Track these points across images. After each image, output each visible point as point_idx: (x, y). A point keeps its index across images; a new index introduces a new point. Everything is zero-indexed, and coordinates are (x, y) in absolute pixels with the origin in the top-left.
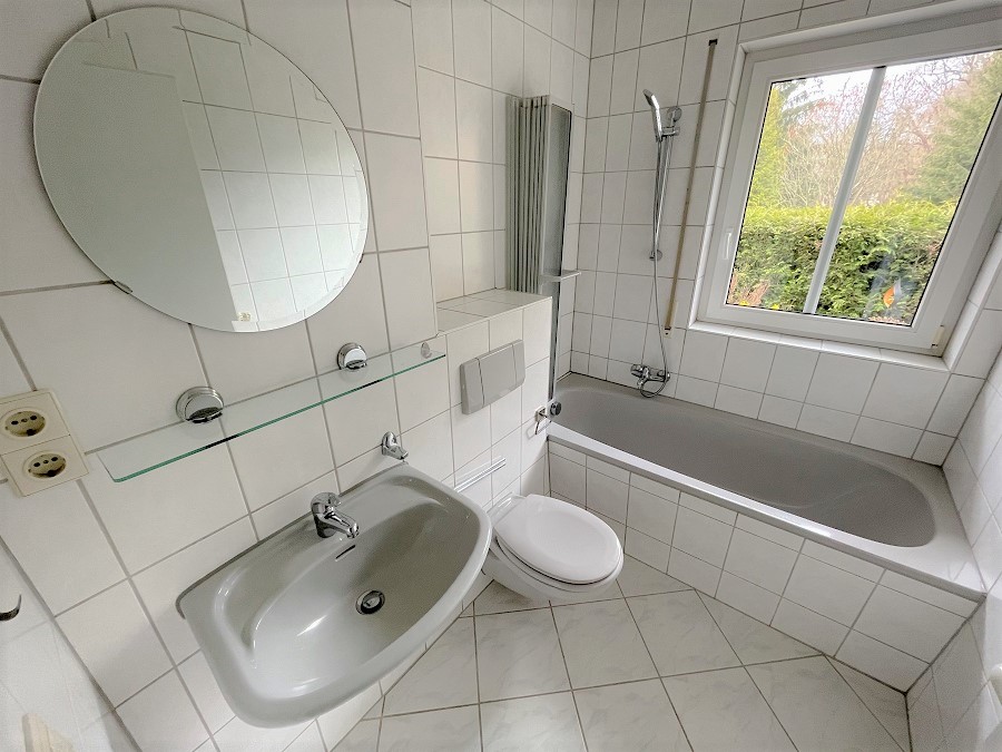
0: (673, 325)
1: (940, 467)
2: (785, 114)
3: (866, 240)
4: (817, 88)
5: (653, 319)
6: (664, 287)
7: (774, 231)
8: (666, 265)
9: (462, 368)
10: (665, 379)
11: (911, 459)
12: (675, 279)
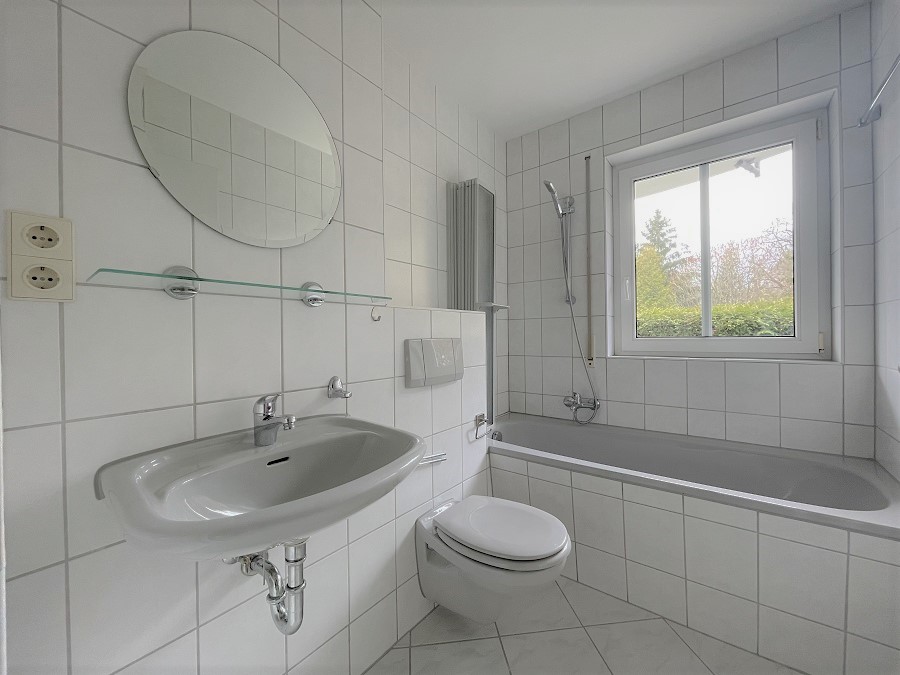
0: (594, 356)
1: (873, 460)
2: (667, 266)
3: (749, 326)
4: (685, 250)
5: (576, 353)
6: (582, 324)
7: (674, 322)
8: (580, 307)
9: (406, 343)
10: (595, 407)
11: (843, 456)
12: (589, 316)
